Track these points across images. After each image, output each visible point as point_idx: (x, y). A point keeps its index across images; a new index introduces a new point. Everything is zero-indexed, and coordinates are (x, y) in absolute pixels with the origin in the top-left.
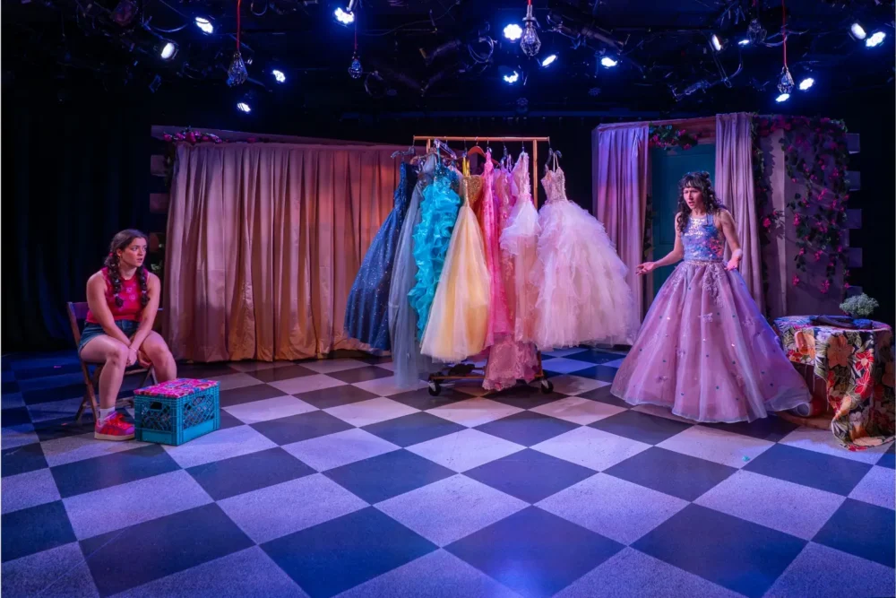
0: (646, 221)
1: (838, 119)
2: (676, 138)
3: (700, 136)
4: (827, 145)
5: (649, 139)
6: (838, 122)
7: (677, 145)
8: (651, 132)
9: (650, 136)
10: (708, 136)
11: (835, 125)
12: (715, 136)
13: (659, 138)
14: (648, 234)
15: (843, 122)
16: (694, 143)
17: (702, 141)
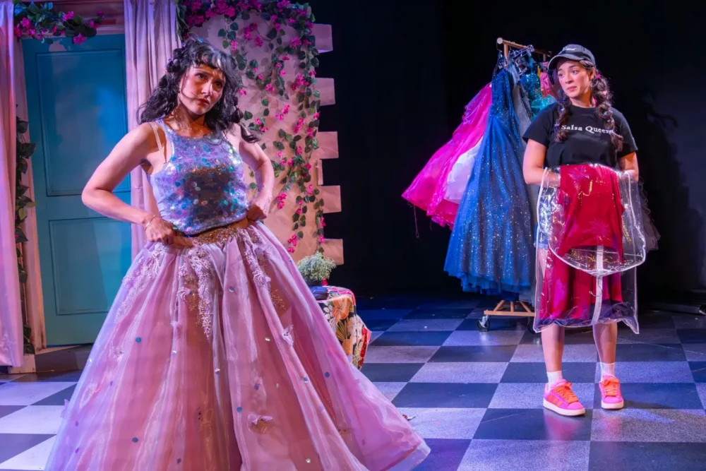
0: (18, 160)
1: (302, 3)
2: (60, 24)
3: (97, 23)
4: (286, 39)
5: (15, 25)
6: (302, 7)
7: (63, 36)
8: (18, 12)
9: (17, 19)
10: (113, 23)
11: (298, 11)
12: (122, 24)
13: (32, 23)
14: (24, 182)
15: (309, 8)
16: (89, 32)
17: (101, 30)
